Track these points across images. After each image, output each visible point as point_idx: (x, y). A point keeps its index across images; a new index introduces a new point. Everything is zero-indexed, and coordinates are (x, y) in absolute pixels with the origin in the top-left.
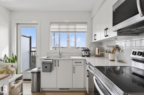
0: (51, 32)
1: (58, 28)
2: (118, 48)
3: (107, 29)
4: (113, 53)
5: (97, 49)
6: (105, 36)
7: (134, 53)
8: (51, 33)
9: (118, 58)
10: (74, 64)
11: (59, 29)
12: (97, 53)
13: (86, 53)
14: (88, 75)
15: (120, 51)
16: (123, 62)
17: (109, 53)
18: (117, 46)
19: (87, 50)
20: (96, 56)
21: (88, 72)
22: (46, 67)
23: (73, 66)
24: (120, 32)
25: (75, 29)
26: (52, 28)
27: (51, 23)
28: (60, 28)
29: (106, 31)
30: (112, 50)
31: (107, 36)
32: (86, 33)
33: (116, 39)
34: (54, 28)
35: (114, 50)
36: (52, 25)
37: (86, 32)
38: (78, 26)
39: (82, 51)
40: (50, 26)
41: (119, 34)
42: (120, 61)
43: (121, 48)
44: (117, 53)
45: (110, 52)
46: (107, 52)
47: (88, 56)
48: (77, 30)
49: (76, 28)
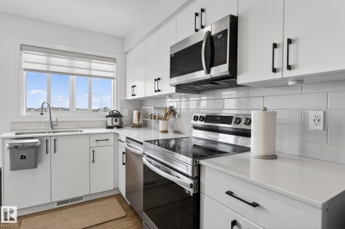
0: (25, 69)
1: (45, 62)
2: (172, 111)
3: (159, 79)
4: (165, 119)
5: (135, 112)
6: (156, 91)
7: (196, 118)
8: (25, 72)
9: (172, 127)
10: (94, 144)
11: (48, 64)
12: (135, 121)
13: (116, 121)
14: (125, 162)
15: (177, 116)
16: (180, 133)
17: (158, 119)
18: (171, 107)
19: (116, 115)
20: (134, 126)
21: (125, 155)
22: (23, 157)
23: (92, 149)
24: (180, 88)
25: (90, 69)
26: (27, 60)
27: (23, 47)
28: (52, 63)
29: (156, 82)
30: (163, 114)
31: (159, 91)
32: (112, 80)
33: (170, 96)
34: (34, 60)
35: (166, 114)
36: (25, 53)
37: (113, 78)
38: (96, 65)
39: (107, 117)
40: (21, 55)
41: (179, 90)
42: (176, 132)
43: (178, 111)
44: (171, 119)
45: (160, 118)
46: (155, 119)
47: (119, 127)
48: (94, 73)
49: (93, 68)
